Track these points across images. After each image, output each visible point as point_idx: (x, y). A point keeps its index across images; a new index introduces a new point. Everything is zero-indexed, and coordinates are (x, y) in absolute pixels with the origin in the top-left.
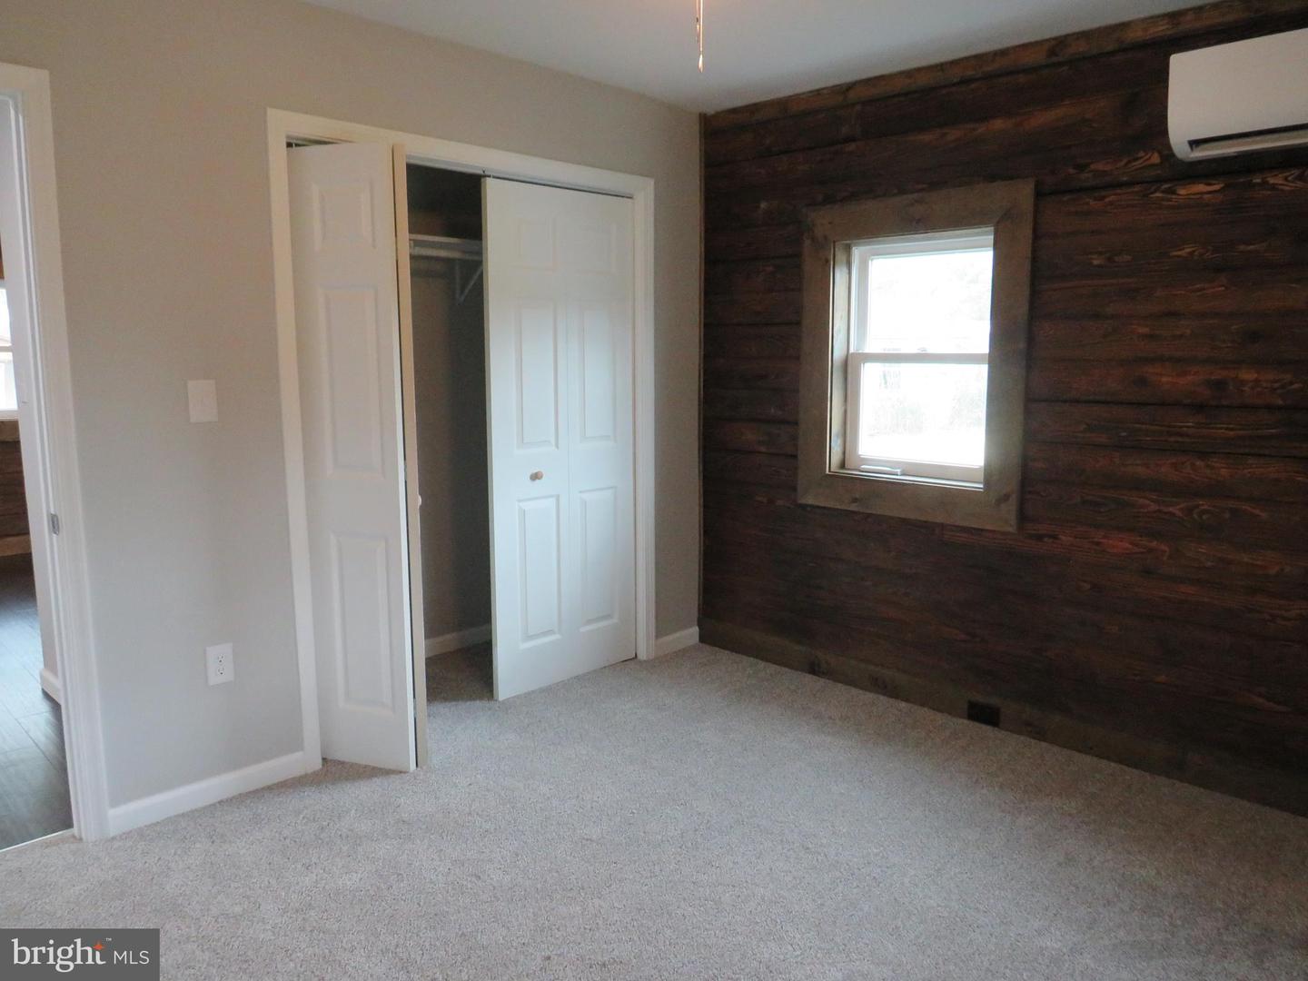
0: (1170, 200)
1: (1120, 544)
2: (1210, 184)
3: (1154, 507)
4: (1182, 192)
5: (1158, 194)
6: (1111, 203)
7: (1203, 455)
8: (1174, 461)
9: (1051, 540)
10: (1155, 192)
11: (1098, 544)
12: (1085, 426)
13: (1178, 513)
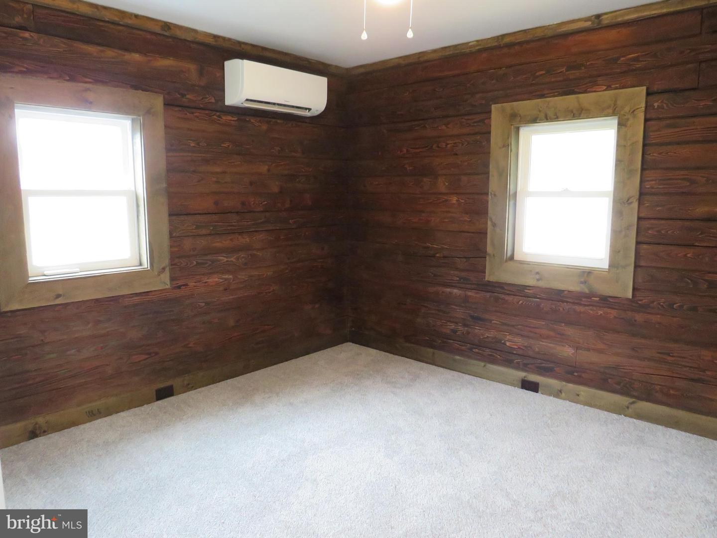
0: (219, 120)
1: (214, 279)
2: (233, 117)
3: (226, 259)
4: (224, 118)
5: (215, 117)
6: (197, 117)
7: (241, 233)
8: (230, 238)
9: (185, 287)
10: (213, 116)
11: (206, 282)
12: (195, 226)
13: (234, 260)
